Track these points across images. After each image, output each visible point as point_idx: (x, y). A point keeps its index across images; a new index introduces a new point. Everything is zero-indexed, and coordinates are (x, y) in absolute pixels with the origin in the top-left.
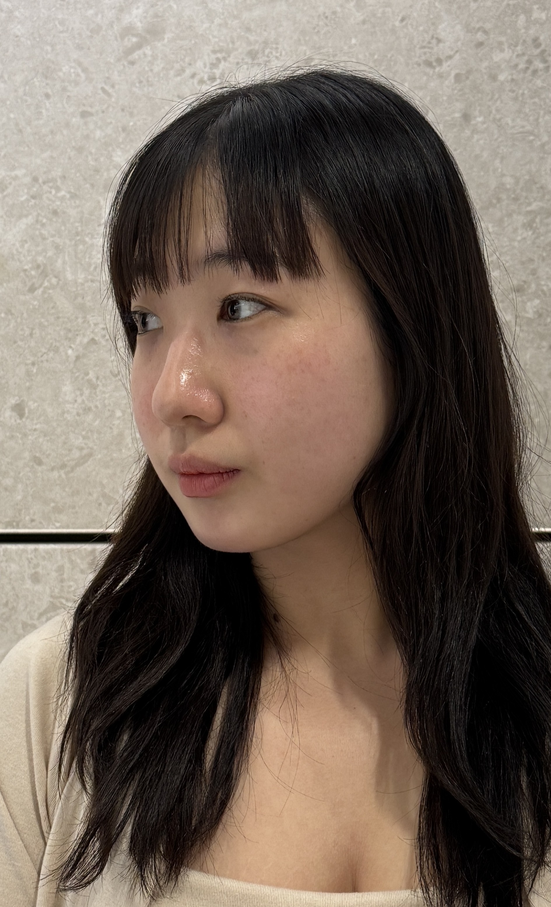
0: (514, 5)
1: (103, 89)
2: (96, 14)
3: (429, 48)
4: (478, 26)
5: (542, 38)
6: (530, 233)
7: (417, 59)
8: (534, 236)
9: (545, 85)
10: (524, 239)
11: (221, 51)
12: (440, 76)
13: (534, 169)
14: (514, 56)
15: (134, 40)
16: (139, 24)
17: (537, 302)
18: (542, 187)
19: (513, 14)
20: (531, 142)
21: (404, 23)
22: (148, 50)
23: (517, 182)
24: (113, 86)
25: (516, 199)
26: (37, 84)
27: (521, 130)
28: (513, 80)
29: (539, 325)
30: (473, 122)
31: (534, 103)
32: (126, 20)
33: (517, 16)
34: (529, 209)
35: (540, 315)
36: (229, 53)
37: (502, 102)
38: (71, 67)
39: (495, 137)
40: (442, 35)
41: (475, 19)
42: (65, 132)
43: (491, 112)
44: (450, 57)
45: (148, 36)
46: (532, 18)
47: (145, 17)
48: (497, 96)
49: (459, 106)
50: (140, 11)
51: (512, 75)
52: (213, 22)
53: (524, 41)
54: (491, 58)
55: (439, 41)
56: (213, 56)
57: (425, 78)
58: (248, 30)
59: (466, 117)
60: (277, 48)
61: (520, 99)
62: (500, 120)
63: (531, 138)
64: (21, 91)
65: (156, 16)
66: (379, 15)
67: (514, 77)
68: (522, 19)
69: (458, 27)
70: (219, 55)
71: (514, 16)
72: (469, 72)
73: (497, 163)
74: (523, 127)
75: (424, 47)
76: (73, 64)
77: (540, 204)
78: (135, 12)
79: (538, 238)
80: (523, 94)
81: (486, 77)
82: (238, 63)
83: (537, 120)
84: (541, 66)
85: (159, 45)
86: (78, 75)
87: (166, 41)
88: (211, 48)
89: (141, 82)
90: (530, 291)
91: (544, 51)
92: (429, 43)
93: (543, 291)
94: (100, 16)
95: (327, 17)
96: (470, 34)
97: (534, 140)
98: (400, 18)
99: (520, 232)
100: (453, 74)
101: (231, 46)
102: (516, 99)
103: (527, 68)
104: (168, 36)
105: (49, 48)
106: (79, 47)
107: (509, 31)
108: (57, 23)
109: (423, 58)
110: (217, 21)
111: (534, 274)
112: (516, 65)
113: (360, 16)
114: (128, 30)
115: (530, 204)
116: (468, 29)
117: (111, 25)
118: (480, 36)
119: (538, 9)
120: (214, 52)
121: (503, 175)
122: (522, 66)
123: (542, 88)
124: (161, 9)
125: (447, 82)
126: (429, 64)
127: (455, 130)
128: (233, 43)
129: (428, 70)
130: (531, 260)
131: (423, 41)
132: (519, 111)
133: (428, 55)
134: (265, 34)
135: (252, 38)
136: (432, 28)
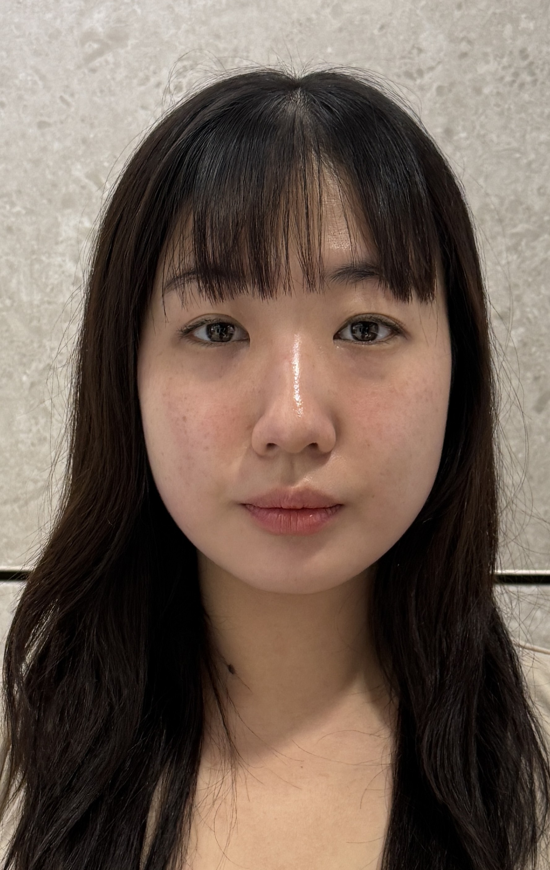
0: (500, 14)
2: (55, 18)
3: (410, 58)
4: (461, 35)
5: (529, 49)
6: (515, 257)
8: (519, 260)
9: (532, 99)
12: (422, 88)
14: (500, 68)
16: (100, 30)
17: (521, 330)
19: (499, 24)
20: (517, 160)
21: (384, 31)
23: (502, 203)
28: (498, 94)
30: (455, 138)
31: (521, 118)
32: (87, 24)
33: (504, 26)
36: (196, 61)
37: (486, 117)
38: (28, 74)
39: (480, 154)
40: (424, 44)
41: (459, 28)
43: (474, 128)
45: (110, 42)
47: (108, 22)
48: (481, 111)
51: (497, 88)
55: (420, 51)
61: (506, 113)
62: (484, 136)
63: (518, 155)
65: (119, 21)
66: (357, 23)
68: (508, 30)
69: (441, 37)
72: (452, 84)
76: (30, 72)
77: (526, 226)
78: (96, 16)
79: (523, 262)
80: (509, 109)
81: (469, 90)
83: (524, 136)
84: (529, 79)
85: (122, 51)
86: (35, 83)
87: (129, 48)
89: (102, 91)
91: (531, 63)
92: (410, 53)
93: (528, 319)
94: (59, 21)
95: (301, 25)
98: (378, 26)
99: (504, 255)
100: (435, 86)
101: (198, 53)
102: (501, 114)
103: (514, 82)
104: (131, 42)
105: (4, 54)
106: (37, 53)
107: (494, 42)
108: (13, 27)
112: (502, 78)
113: (336, 24)
114: (89, 36)
115: (515, 226)
116: (452, 39)
117: (71, 29)
118: (464, 47)
119: (525, 18)
122: (508, 79)
123: (530, 102)
126: (409, 75)
128: (201, 50)
131: (403, 51)
132: (505, 127)
133: (409, 65)
136: (413, 37)
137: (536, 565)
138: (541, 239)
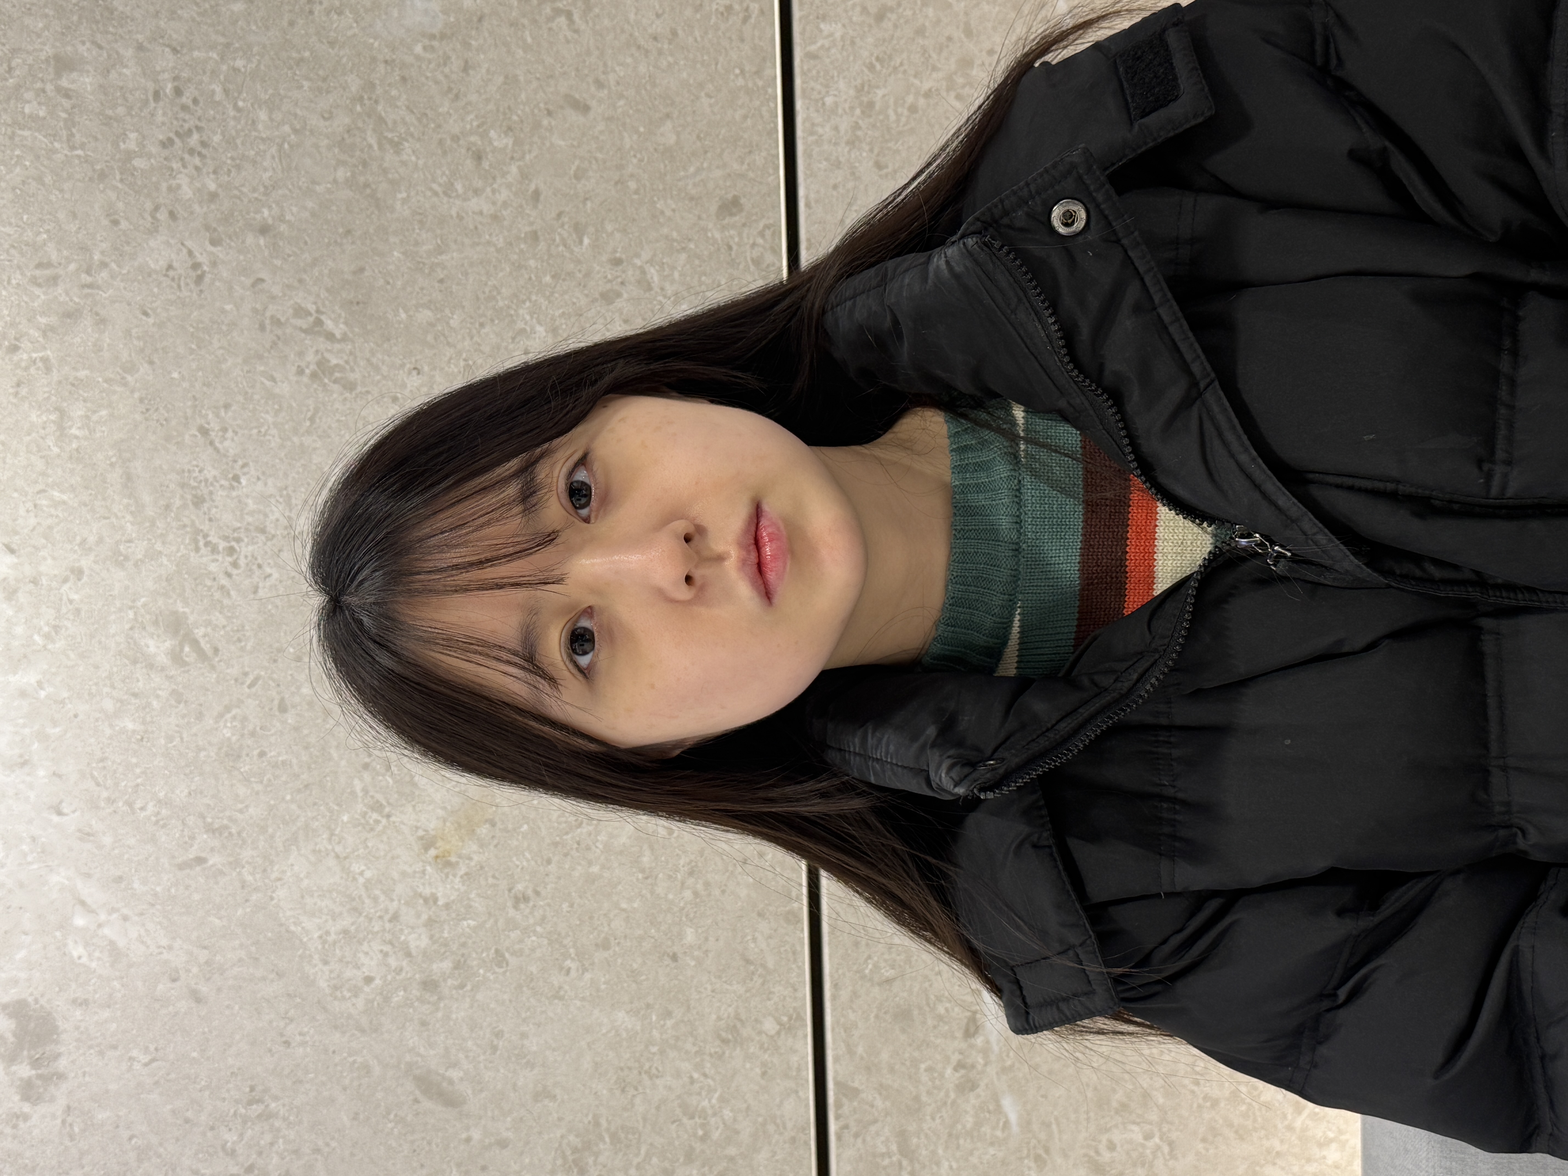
1: (250, 687)
7: (195, 295)
11: (196, 541)
13: (326, 141)
15: (187, 649)
18: (348, 131)
22: (199, 632)
24: (246, 674)
25: (365, 164)
26: (247, 768)
35: (510, 129)
42: (306, 732)
44: (190, 253)
49: (250, 239)
50: (151, 643)
53: (165, 159)
54: (190, 199)
56: (203, 550)
57: (217, 284)
58: (168, 507)
59: (264, 230)
60: (189, 471)
64: (259, 787)
67: (211, 170)
73: (319, 189)
74: (273, 157)
75: (179, 287)
82: (210, 520)
96: (160, 228)
109: (192, 286)
110: (159, 546)
121: (335, 181)
125: (221, 256)
127: (281, 244)
129: (208, 278)
134: (172, 486)
135: (178, 502)
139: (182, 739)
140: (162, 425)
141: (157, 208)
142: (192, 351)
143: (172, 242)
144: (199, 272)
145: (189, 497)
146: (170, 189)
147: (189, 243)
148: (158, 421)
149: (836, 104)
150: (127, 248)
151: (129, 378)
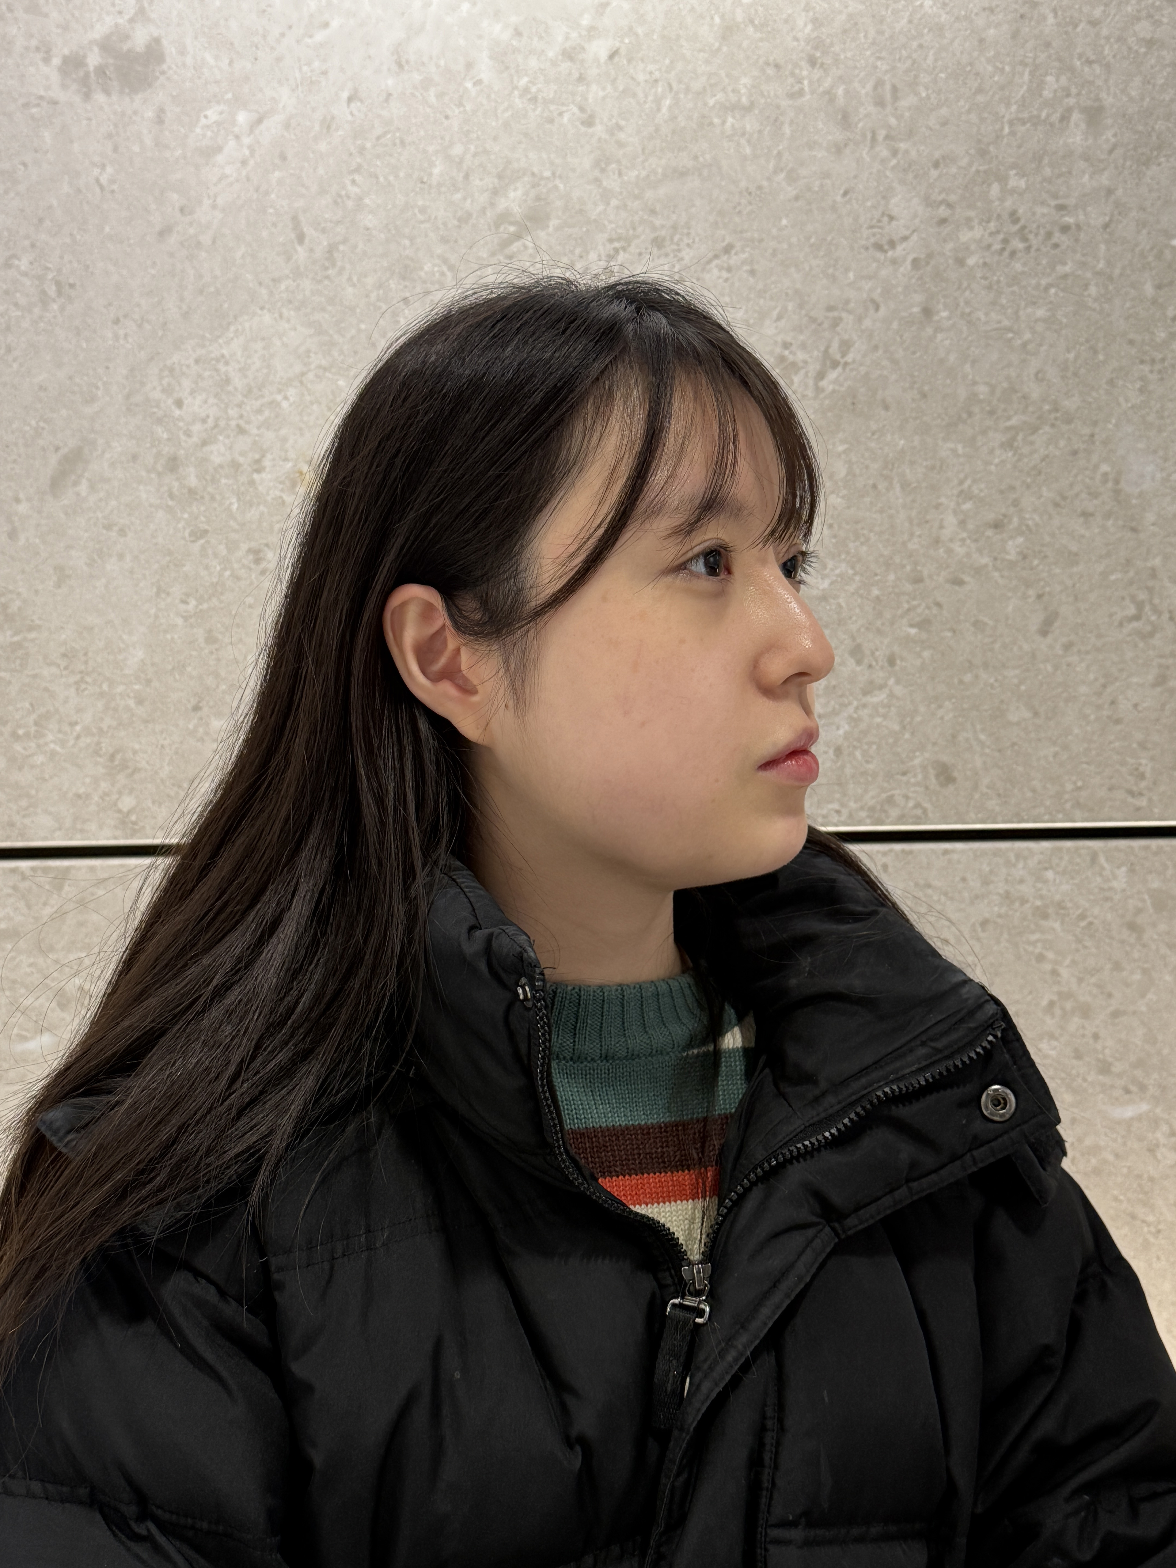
0: (985, 172)
2: (465, 199)
3: (880, 228)
4: (940, 198)
5: (1021, 211)
6: (1010, 454)
7: (864, 242)
8: (1016, 458)
9: (1026, 269)
10: (1003, 462)
11: (619, 239)
12: (894, 262)
13: (1014, 375)
14: (986, 236)
15: (512, 229)
16: (517, 210)
17: (1020, 540)
18: (1024, 397)
19: (983, 183)
20: (1010, 340)
21: (848, 197)
22: (528, 241)
23: (992, 392)
25: (992, 413)
26: (393, 286)
27: (998, 326)
28: (985, 264)
29: (1024, 568)
30: (936, 318)
31: (1013, 293)
32: (502, 204)
33: (990, 185)
34: (1009, 424)
35: (1025, 557)
36: (628, 241)
37: (972, 292)
38: (434, 265)
39: (964, 336)
40: (895, 211)
41: (937, 190)
43: (958, 305)
44: (905, 239)
45: (529, 224)
46: (1009, 187)
47: (525, 201)
48: (965, 284)
49: (918, 298)
50: (519, 193)
51: (984, 257)
52: (608, 204)
53: (999, 216)
54: (958, 239)
55: (891, 218)
56: (610, 247)
57: (875, 265)
58: (653, 212)
59: (927, 312)
60: (688, 234)
61: (995, 287)
62: (970, 314)
63: (1010, 335)
64: (373, 296)
65: (538, 198)
66: (816, 189)
67: (987, 260)
68: (995, 189)
69: (915, 201)
70: (617, 245)
71: (984, 186)
72: (930, 256)
73: (967, 367)
74: (999, 322)
75: (872, 227)
76: (437, 261)
77: (1024, 418)
78: (512, 195)
79: (1019, 460)
80: (998, 282)
81: (951, 261)
82: (640, 254)
83: (1016, 313)
84: (1021, 246)
85: (542, 234)
86: (443, 274)
87: (551, 229)
88: (606, 236)
90: (1011, 527)
91: (1023, 228)
92: (879, 221)
93: (1027, 526)
94: (469, 201)
95: (750, 193)
96: (930, 209)
97: (1012, 338)
98: (842, 192)
99: (998, 452)
100: (910, 258)
101: (631, 232)
102: (989, 288)
103: (1003, 249)
104: (553, 223)
105: (407, 242)
106: (444, 240)
107: (979, 204)
108: (416, 211)
109: (872, 240)
110: (614, 202)
111: (1015, 506)
112: (989, 246)
113: (791, 191)
114: (504, 218)
115: (1009, 418)
116: (928, 202)
117: (483, 211)
118: (943, 211)
119: (1016, 175)
120: (611, 241)
121: (975, 383)
122: (997, 247)
123: (1023, 273)
124: (545, 190)
125: (902, 269)
126: (879, 247)
127: (914, 328)
128: (634, 229)
129: (880, 256)
130: (1012, 488)
131: (872, 219)
132: (994, 303)
133: (878, 236)
134: (674, 217)
135: (658, 222)
136: (883, 202)
137: (1047, 817)
138: (1041, 432)
139: (422, 222)
140: (735, 208)
141: (950, 206)
142: (808, 238)
143: (917, 221)
144: (886, 247)
145: (663, 233)
146: (969, 220)
147: (915, 237)
148: (739, 204)
149: (1046, 882)
150: (910, 176)
151: (782, 176)
